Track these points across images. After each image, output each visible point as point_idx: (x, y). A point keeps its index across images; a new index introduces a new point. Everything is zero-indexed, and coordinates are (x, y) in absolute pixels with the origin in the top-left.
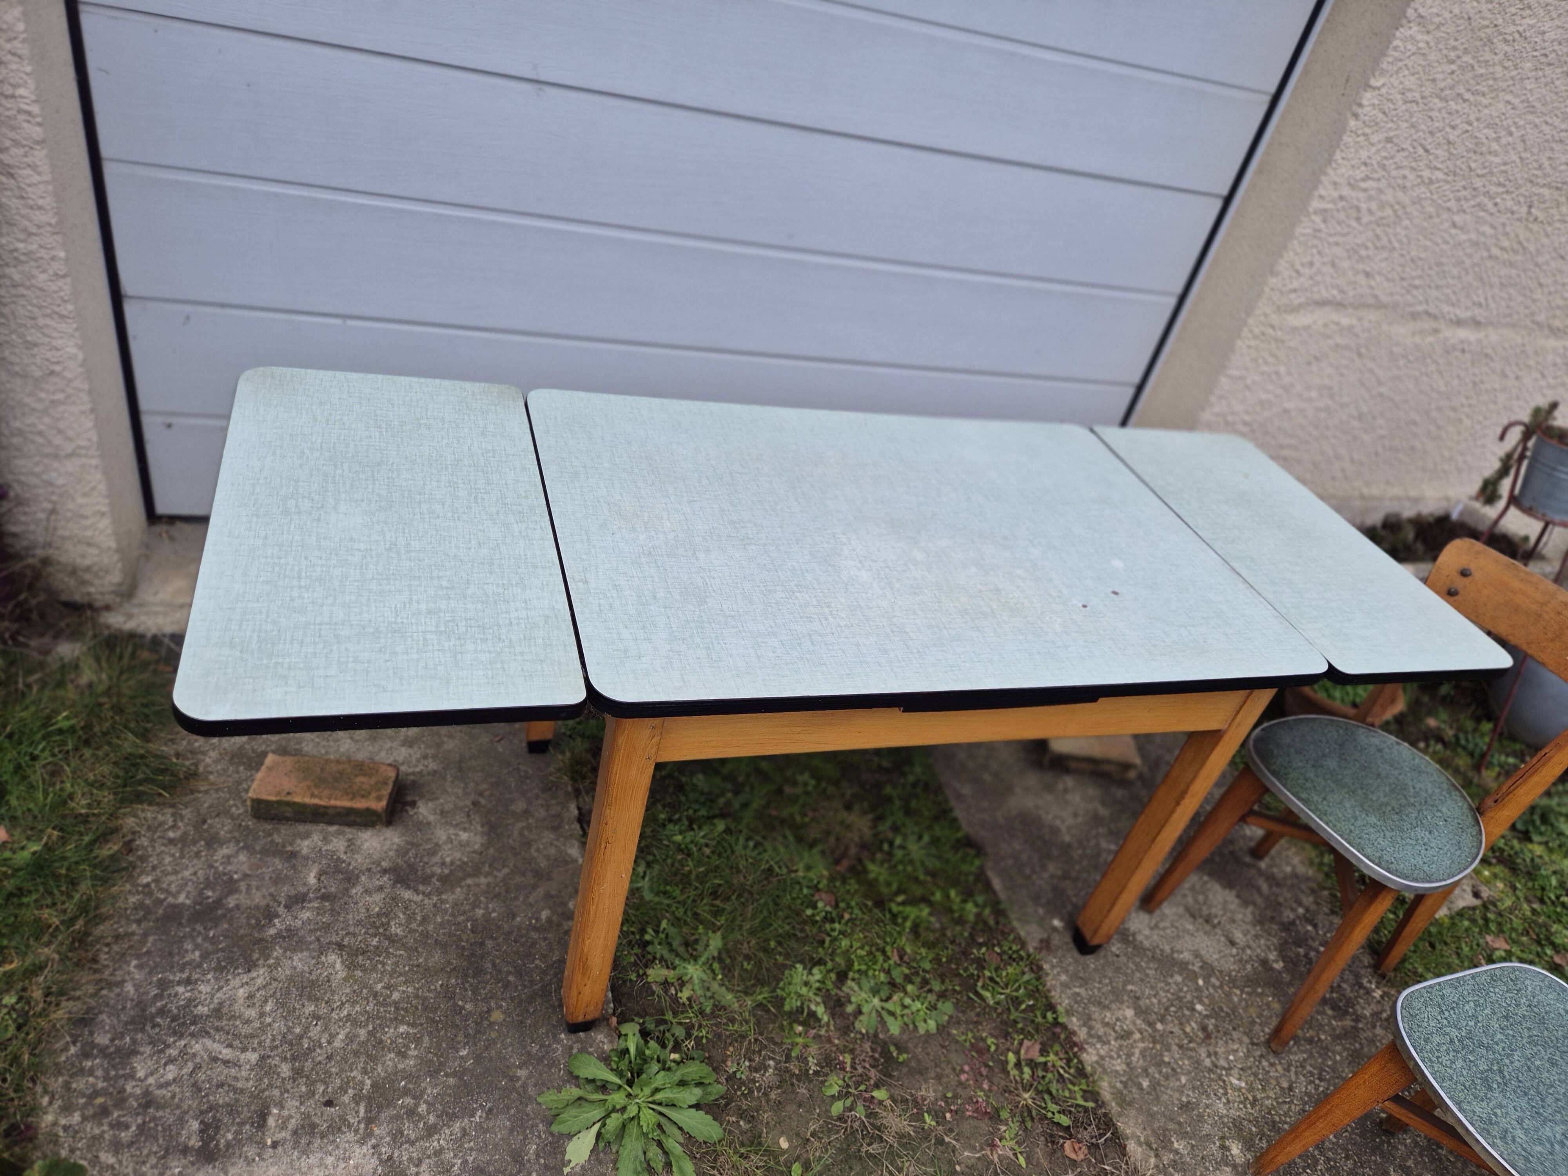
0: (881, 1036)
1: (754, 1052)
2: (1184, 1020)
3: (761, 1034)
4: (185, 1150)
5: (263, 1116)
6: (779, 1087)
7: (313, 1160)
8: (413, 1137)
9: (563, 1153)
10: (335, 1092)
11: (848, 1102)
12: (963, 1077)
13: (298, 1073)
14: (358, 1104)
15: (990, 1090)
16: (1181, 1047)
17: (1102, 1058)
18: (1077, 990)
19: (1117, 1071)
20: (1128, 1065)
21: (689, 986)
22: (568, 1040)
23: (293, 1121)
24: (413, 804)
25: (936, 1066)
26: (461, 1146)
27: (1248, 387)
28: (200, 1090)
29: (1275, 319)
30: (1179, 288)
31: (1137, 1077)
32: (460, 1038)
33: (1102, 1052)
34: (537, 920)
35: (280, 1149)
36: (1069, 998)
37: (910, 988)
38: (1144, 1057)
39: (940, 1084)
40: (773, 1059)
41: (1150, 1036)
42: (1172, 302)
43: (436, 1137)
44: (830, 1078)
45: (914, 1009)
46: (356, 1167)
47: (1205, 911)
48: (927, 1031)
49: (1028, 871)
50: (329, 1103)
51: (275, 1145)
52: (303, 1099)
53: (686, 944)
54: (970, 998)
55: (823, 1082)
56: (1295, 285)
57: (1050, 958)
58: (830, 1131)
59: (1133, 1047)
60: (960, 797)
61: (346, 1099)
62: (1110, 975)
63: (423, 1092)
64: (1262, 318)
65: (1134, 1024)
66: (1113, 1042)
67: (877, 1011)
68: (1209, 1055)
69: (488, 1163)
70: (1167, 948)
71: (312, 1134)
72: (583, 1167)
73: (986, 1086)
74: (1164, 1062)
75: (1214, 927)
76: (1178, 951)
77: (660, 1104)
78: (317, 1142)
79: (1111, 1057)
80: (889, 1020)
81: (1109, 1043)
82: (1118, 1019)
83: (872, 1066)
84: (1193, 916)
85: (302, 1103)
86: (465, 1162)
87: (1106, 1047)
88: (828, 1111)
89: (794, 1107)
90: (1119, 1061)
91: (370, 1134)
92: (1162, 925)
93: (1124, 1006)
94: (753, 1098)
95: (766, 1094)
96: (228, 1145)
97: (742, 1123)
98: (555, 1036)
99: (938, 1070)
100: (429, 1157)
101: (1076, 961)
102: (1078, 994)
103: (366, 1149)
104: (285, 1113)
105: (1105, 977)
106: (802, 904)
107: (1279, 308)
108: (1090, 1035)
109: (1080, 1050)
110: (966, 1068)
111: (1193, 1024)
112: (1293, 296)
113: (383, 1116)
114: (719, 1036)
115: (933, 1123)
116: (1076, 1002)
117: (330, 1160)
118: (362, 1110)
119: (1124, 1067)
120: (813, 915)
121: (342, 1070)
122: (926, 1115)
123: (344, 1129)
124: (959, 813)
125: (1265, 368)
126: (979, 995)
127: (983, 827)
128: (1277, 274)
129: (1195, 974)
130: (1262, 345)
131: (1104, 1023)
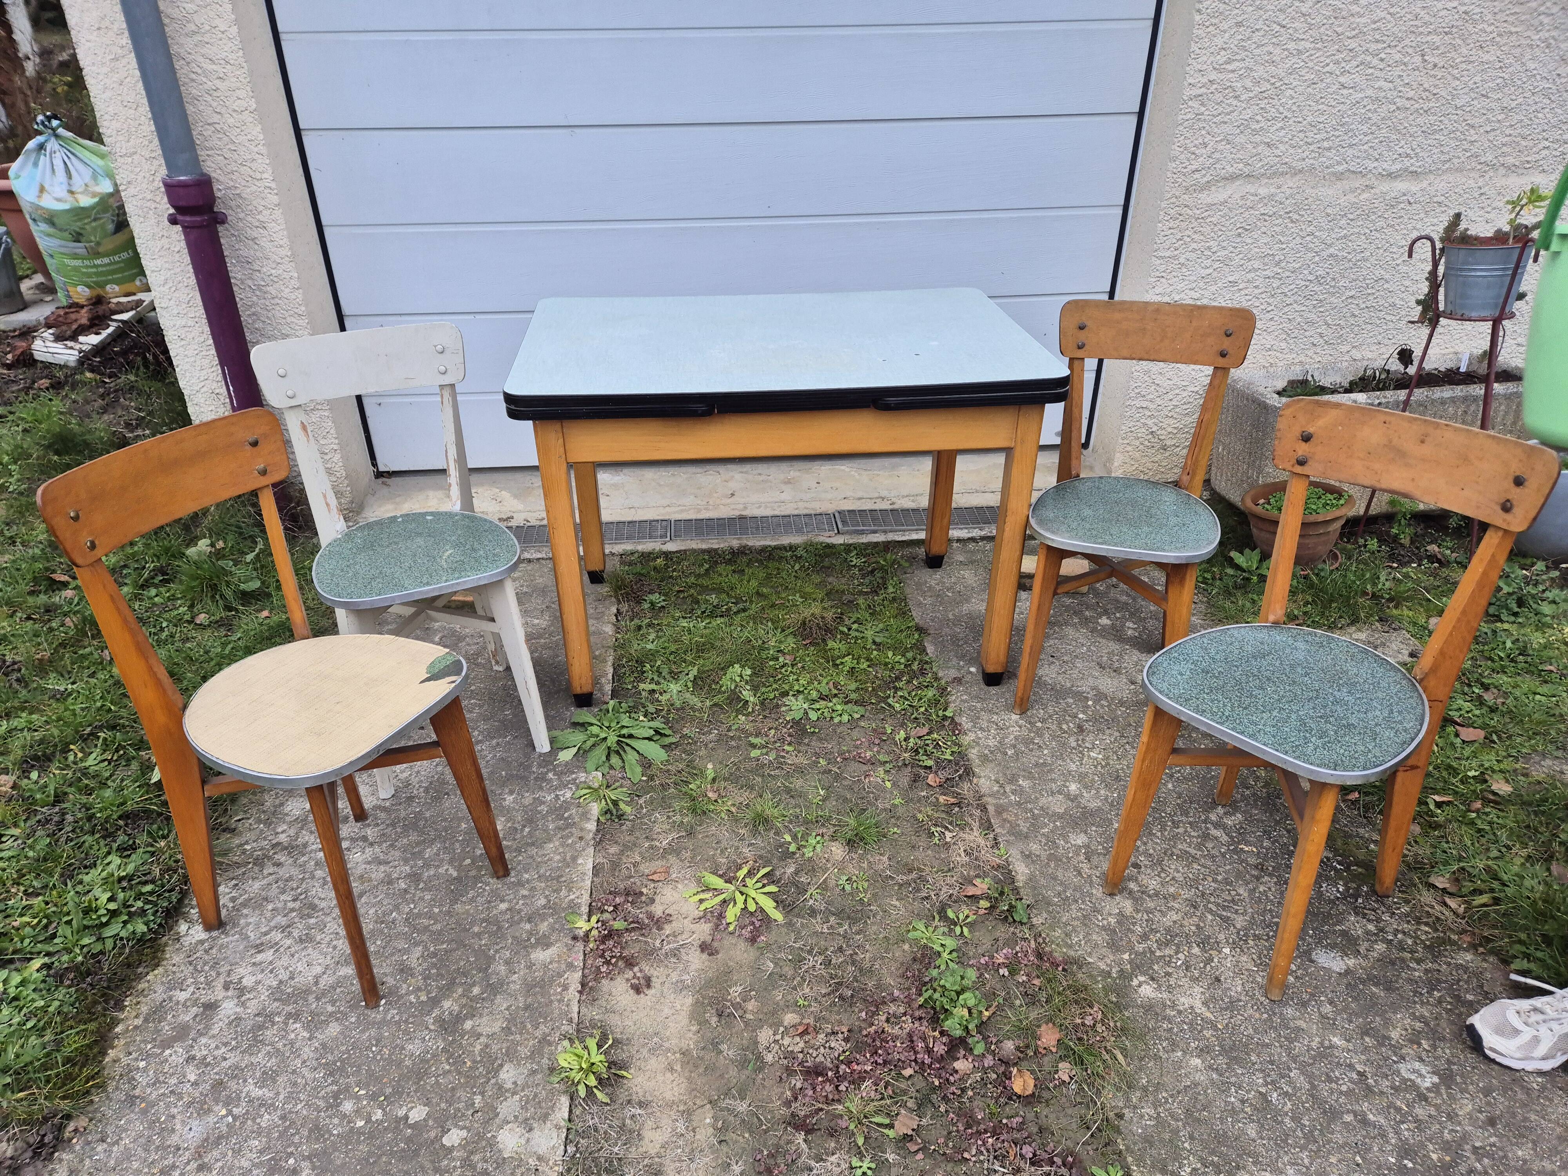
0: (803, 721)
1: (705, 726)
3: (712, 718)
6: (716, 742)
9: (556, 756)
11: (765, 751)
12: (858, 743)
15: (879, 752)
16: (1052, 735)
17: (979, 738)
18: (974, 704)
19: (988, 745)
20: (1000, 742)
21: (669, 694)
22: (575, 710)
26: (494, 749)
29: (1187, 198)
30: (1122, 199)
33: (980, 735)
36: (964, 707)
37: (835, 700)
38: (1016, 739)
40: (718, 730)
41: (1028, 729)
42: (1120, 212)
43: (480, 745)
45: (834, 709)
47: (1116, 665)
48: (841, 721)
53: (672, 673)
54: (882, 707)
56: (1196, 165)
57: (959, 687)
58: (746, 762)
59: (1009, 734)
60: (920, 604)
65: (1016, 722)
66: (992, 731)
67: (805, 710)
68: (1077, 741)
69: (509, 757)
70: (1068, 685)
72: (567, 761)
73: (875, 749)
76: (1078, 686)
77: (623, 736)
79: (987, 738)
80: (811, 713)
81: (989, 731)
82: (1003, 720)
83: (789, 736)
84: (1103, 667)
87: (985, 733)
88: (748, 754)
89: (724, 751)
90: (993, 740)
92: (1069, 672)
93: (1011, 714)
94: (696, 746)
95: (706, 745)
97: (683, 755)
98: (567, 708)
99: (841, 739)
101: (981, 688)
102: (974, 706)
105: (1002, 697)
107: (1187, 189)
108: (974, 726)
109: (962, 733)
110: (863, 739)
111: (1071, 724)
115: (825, 763)
116: (970, 710)
119: (996, 743)
122: (821, 759)
124: (916, 613)
125: (1194, 245)
126: (890, 705)
127: (933, 620)
128: (1174, 159)
129: (1087, 699)
130: (1184, 225)
131: (989, 721)
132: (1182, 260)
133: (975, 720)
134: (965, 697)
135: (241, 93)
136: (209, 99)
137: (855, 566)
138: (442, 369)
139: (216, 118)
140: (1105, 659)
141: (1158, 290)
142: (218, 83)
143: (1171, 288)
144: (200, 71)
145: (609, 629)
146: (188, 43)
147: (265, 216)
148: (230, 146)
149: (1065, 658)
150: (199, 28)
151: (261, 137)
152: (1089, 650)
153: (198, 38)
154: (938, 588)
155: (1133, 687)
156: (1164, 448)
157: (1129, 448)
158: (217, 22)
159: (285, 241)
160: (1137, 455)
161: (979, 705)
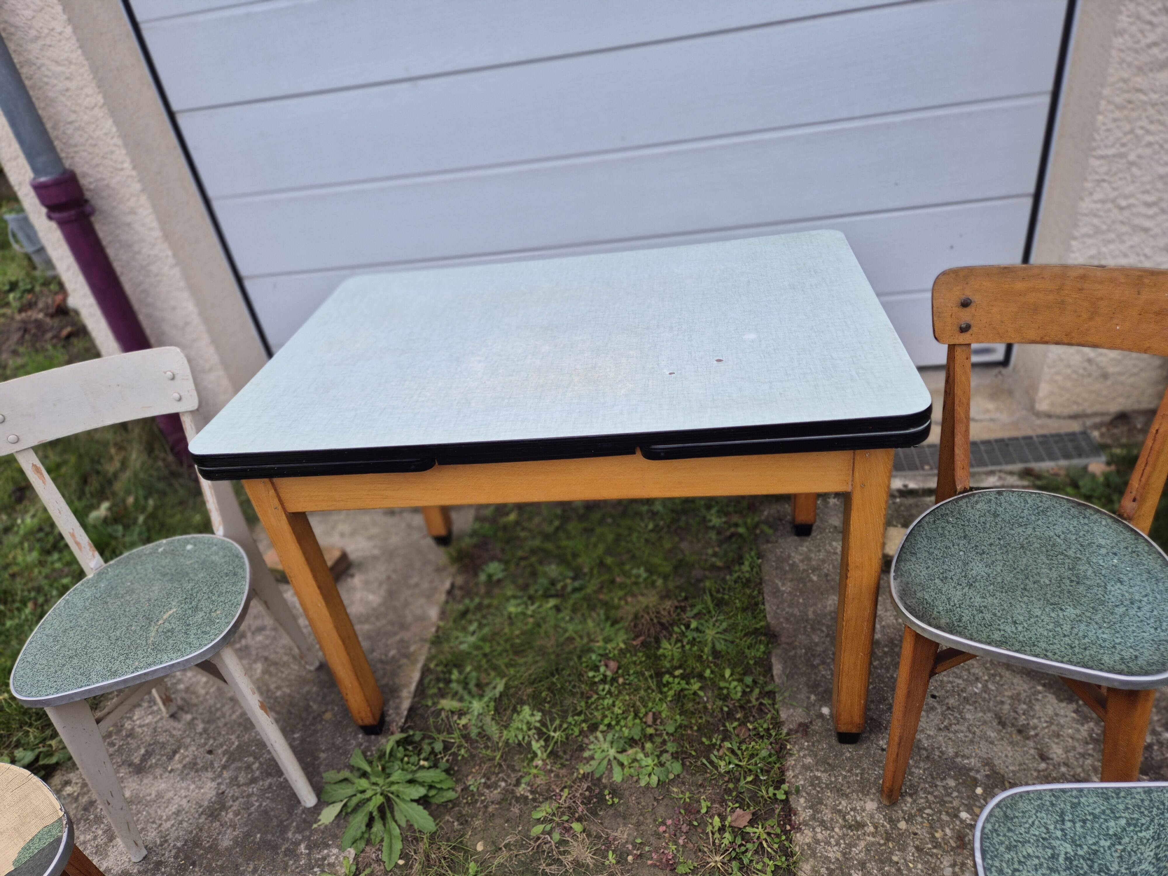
0: (604, 781)
1: (494, 773)
2: (938, 825)
3: (505, 761)
4: (131, 764)
5: (175, 752)
6: (499, 803)
7: (184, 785)
8: (241, 783)
9: (319, 814)
10: (216, 746)
11: (548, 827)
12: (662, 829)
13: (205, 730)
14: (224, 755)
15: (684, 846)
16: (918, 849)
17: (817, 842)
18: (819, 774)
19: (827, 858)
20: (844, 854)
21: (468, 716)
22: (362, 738)
23: (187, 759)
24: (352, 576)
25: (642, 814)
26: (264, 794)
27: (1132, 164)
28: (155, 732)
29: (1139, 81)
30: (1049, 85)
31: (850, 868)
32: (300, 726)
33: (819, 836)
34: (386, 655)
35: (172, 774)
36: (805, 779)
37: (648, 745)
38: (868, 851)
39: (637, 830)
40: (506, 781)
41: (886, 832)
42: (1047, 100)
43: (253, 785)
44: (543, 805)
45: (644, 763)
46: (203, 794)
47: (1022, 720)
48: (648, 783)
49: (816, 662)
50: (210, 752)
51: (172, 770)
52: (200, 746)
53: (478, 685)
54: (703, 764)
55: (536, 807)
56: (1152, 37)
57: (803, 741)
58: (522, 846)
59: (858, 838)
60: (776, 592)
61: (220, 751)
62: (865, 766)
63: (261, 756)
64: (1121, 85)
65: (872, 817)
66: (837, 830)
67: (609, 760)
68: (953, 865)
69: (273, 809)
70: (951, 752)
71: (192, 769)
72: (326, 826)
73: (681, 842)
74: (891, 860)
75: (1028, 738)
76: (964, 757)
77: (392, 793)
78: (192, 773)
79: (828, 843)
80: (617, 769)
81: (833, 829)
82: (854, 809)
83: (582, 803)
84: (1002, 723)
85: (197, 749)
86: (260, 805)
87: (826, 833)
88: (529, 830)
89: (503, 821)
90: (835, 848)
91: (220, 775)
92: (954, 728)
93: (867, 799)
94: (474, 808)
95: (486, 807)
96: (151, 767)
97: (456, 824)
98: (356, 734)
99: (641, 818)
100: (243, 797)
101: (831, 747)
102: (818, 778)
103: (214, 785)
104: (186, 753)
105: (858, 767)
106: (587, 667)
107: (1140, 69)
108: (813, 818)
109: (793, 828)
110: (669, 822)
111: (948, 831)
112: (1155, 51)
113: (233, 766)
114: (473, 756)
115: (614, 861)
116: (812, 785)
117: (192, 787)
118: (224, 759)
119: (839, 855)
120: (594, 677)
121: (228, 734)
122: (610, 853)
123: (209, 770)
124: (769, 607)
125: (1150, 138)
126: (711, 762)
127: (787, 620)
128: (1120, 33)
129: (975, 783)
130: (1134, 114)
131: (836, 811)
132: (1132, 157)
133: (815, 804)
134: (809, 760)
135: (89, 90)
136: (63, 99)
137: (713, 528)
138: (177, 396)
139: (73, 117)
140: (1006, 707)
141: (1097, 196)
142: (68, 84)
143: (1116, 193)
144: (50, 74)
145: (433, 613)
146: (34, 48)
147: (132, 203)
148: (90, 141)
149: (951, 701)
150: (40, 33)
151: (114, 129)
152: (985, 690)
153: (40, 43)
154: (802, 566)
155: (1043, 766)
156: (1105, 376)
157: (1058, 378)
158: (54, 24)
159: (155, 224)
160: (1069, 384)
161: (824, 776)
